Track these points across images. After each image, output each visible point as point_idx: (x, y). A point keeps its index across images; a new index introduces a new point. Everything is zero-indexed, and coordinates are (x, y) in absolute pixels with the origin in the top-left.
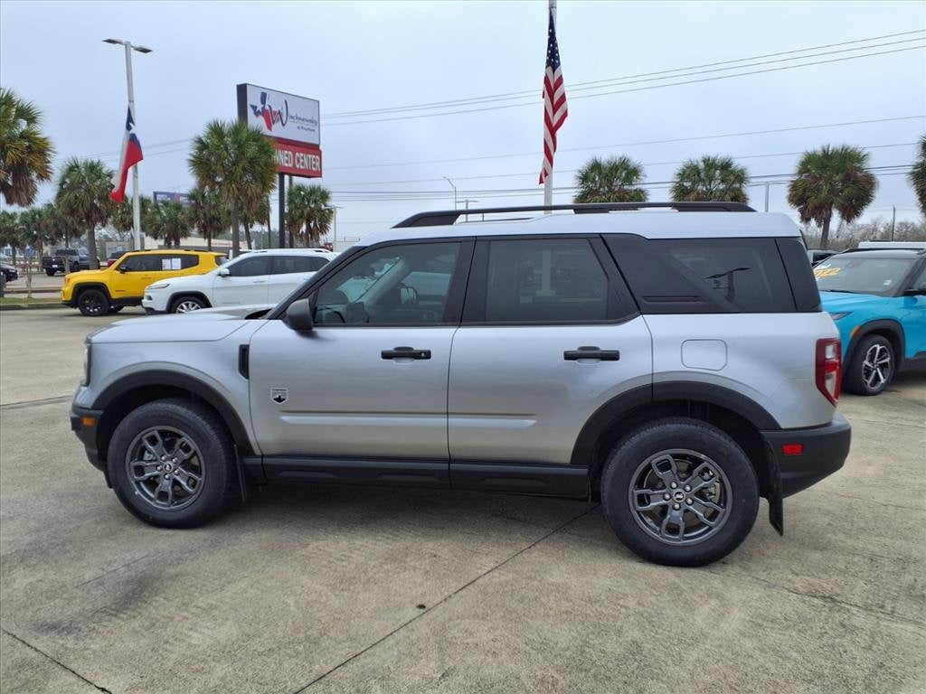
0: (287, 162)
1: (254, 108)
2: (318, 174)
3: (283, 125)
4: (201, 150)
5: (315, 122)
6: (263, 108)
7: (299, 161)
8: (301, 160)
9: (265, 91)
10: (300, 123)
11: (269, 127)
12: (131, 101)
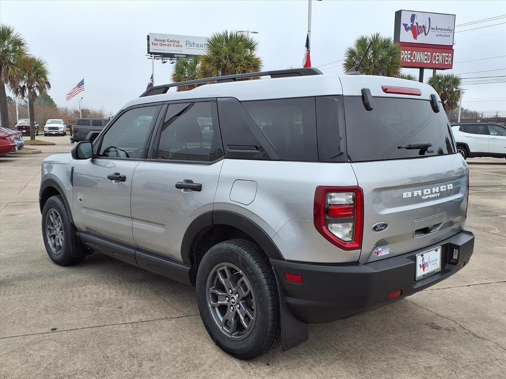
0: (426, 60)
1: (405, 25)
2: (450, 67)
3: (426, 35)
4: (350, 57)
5: (452, 31)
6: (412, 25)
7: (435, 59)
8: (437, 58)
9: (414, 13)
10: (439, 32)
11: (415, 37)
12: (309, 31)
